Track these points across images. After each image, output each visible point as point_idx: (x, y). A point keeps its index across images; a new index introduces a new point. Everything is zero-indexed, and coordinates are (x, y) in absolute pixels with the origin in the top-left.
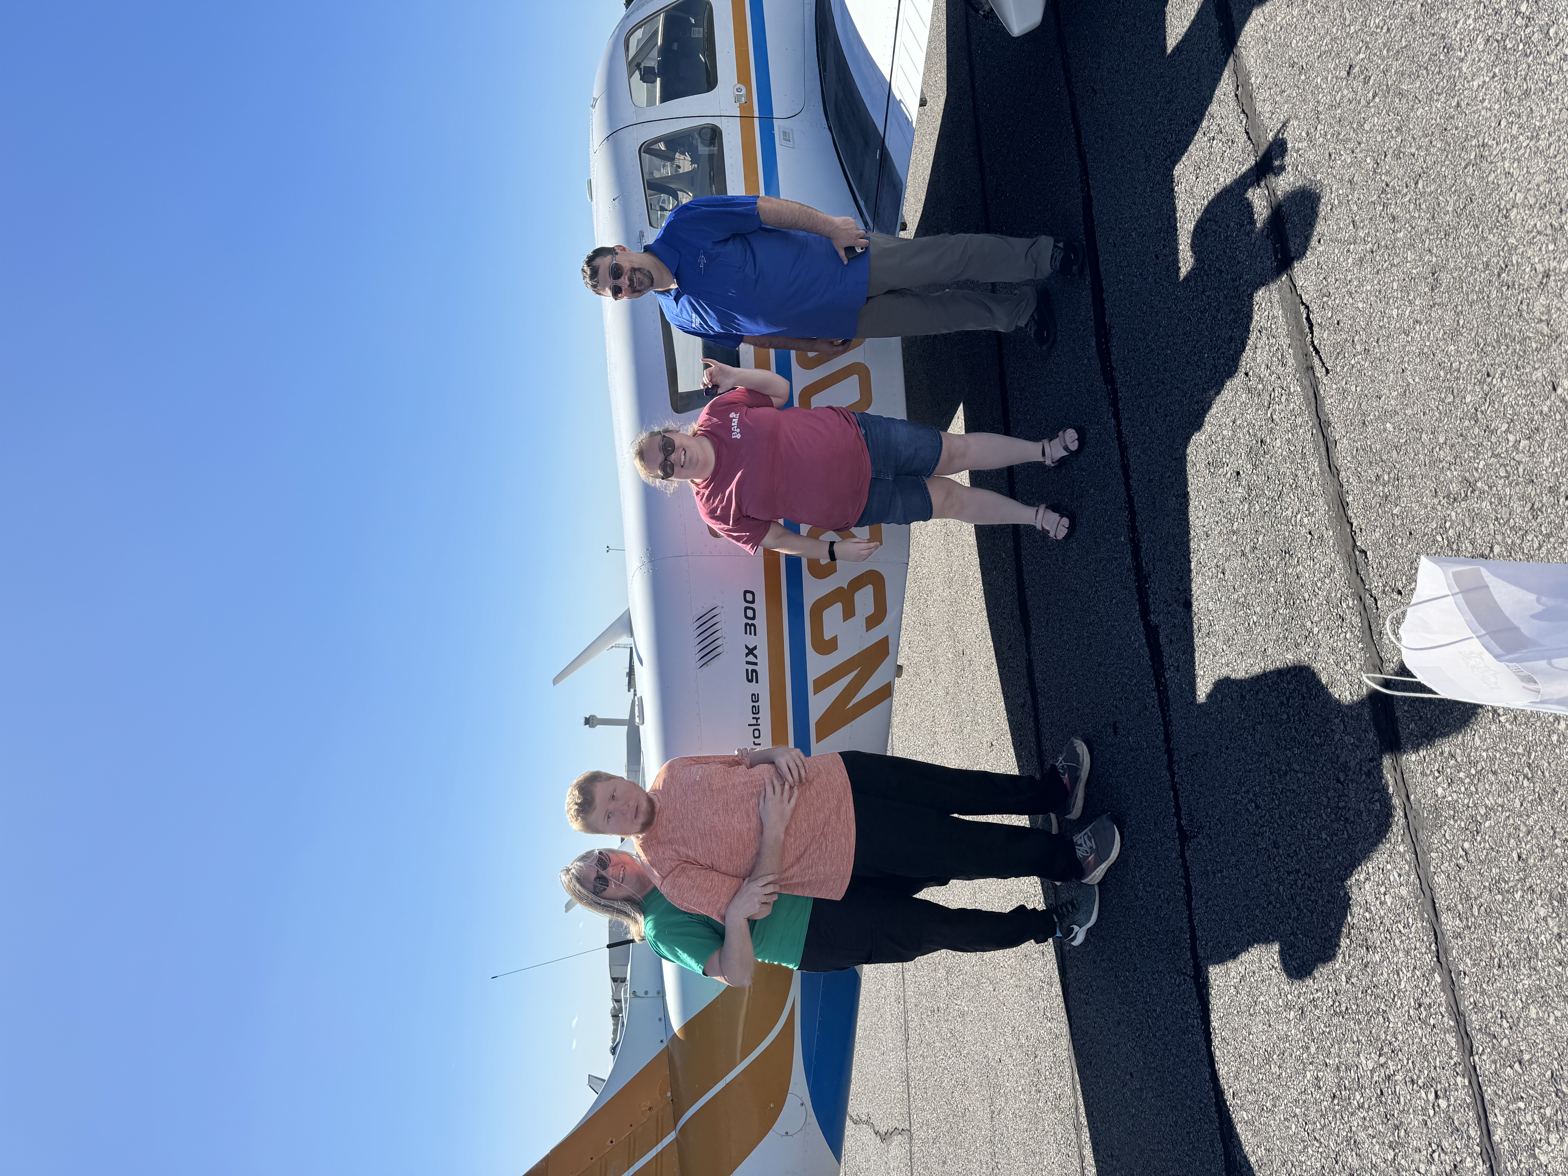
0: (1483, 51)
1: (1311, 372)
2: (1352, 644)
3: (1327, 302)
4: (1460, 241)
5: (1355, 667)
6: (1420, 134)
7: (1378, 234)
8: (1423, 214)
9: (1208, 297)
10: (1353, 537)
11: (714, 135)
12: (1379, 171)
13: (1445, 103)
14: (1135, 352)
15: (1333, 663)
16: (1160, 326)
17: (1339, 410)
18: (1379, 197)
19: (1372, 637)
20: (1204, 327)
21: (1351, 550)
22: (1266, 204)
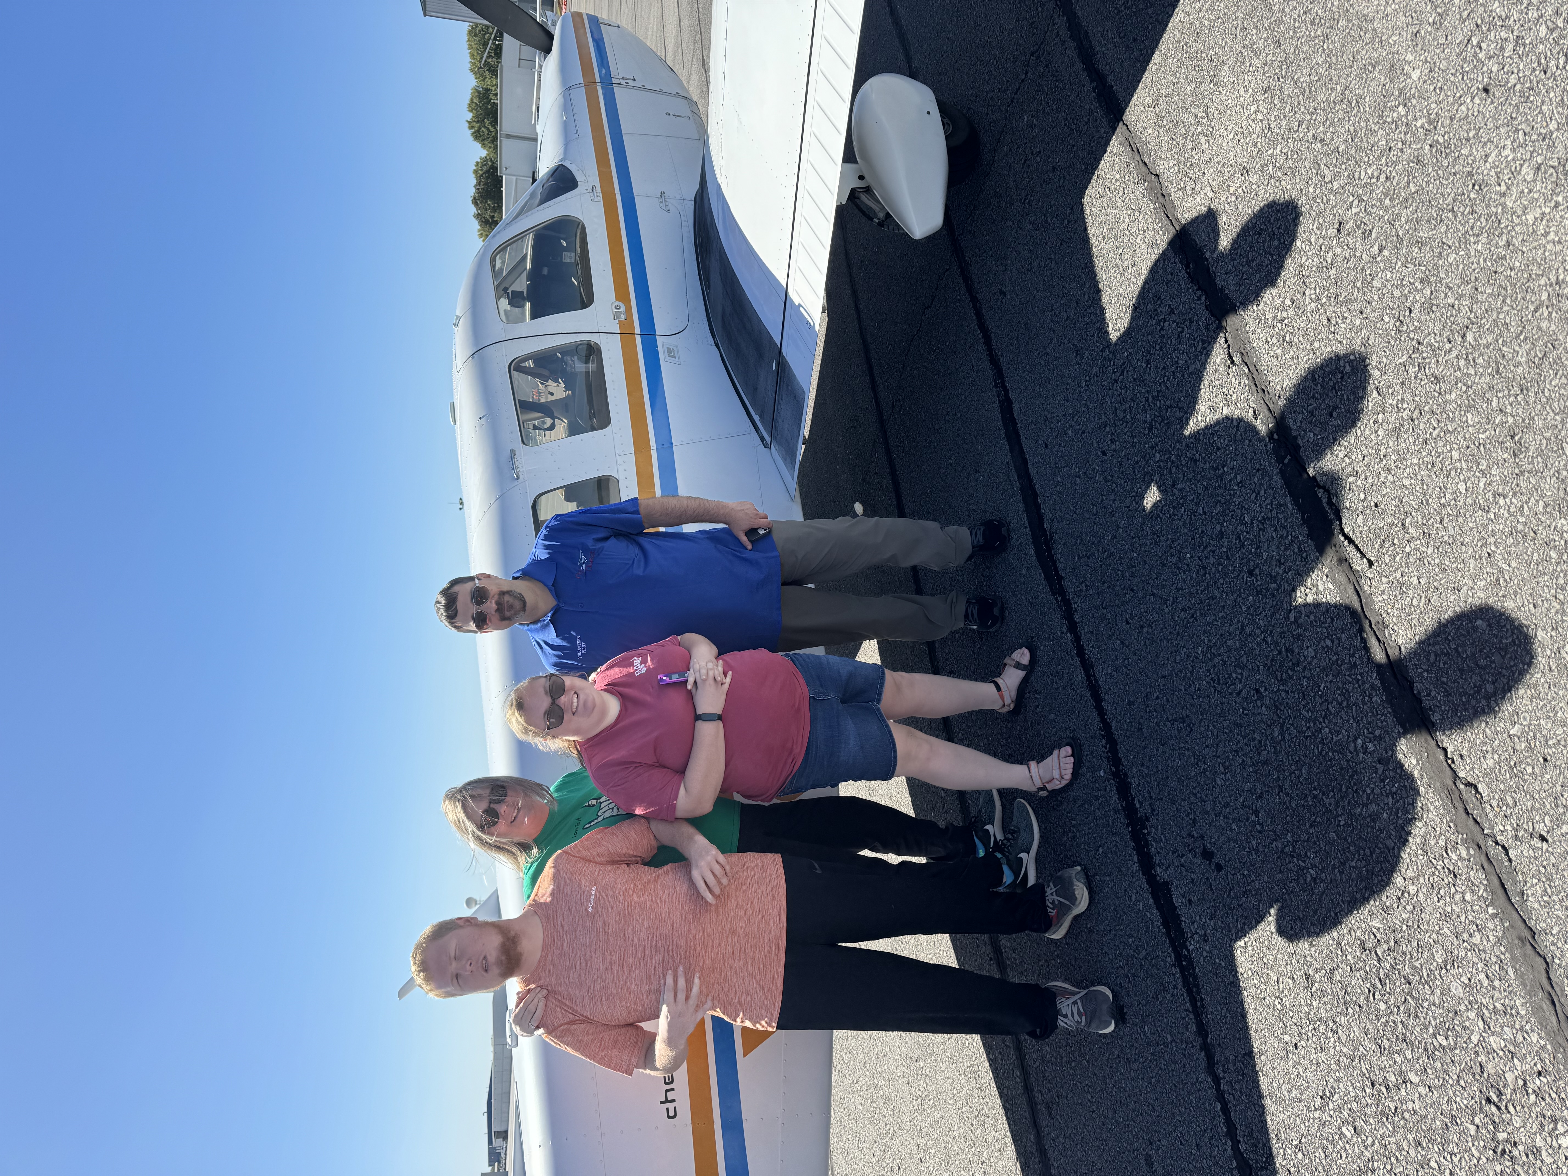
0: (1535, 181)
1: (1346, 565)
2: (1476, 908)
3: (1355, 483)
4: (1547, 395)
5: (1488, 940)
6: (1457, 282)
7: (1417, 399)
8: (1481, 370)
9: (1181, 490)
10: (1450, 766)
11: (592, 352)
13: (1489, 243)
14: (1088, 558)
15: (1449, 934)
16: (1118, 527)
17: (1398, 608)
18: (1410, 357)
19: (1509, 899)
20: (1181, 524)
21: (1451, 783)
22: (1247, 382)
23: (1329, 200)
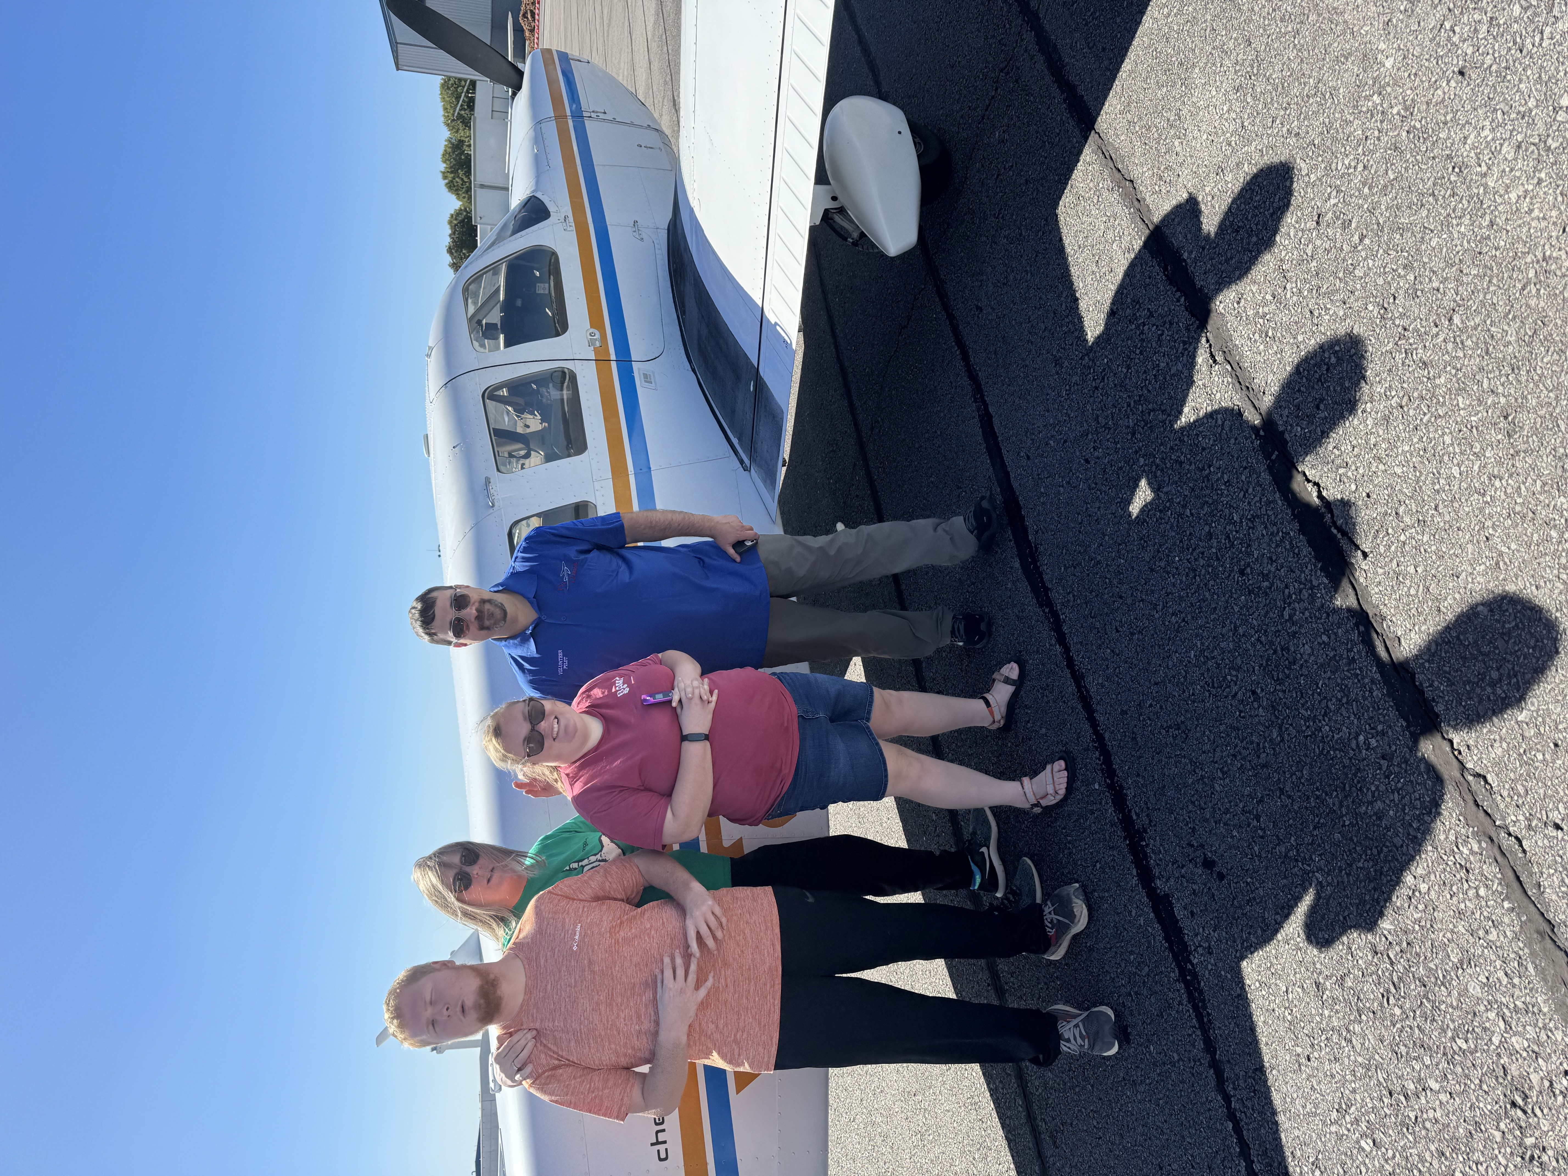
0: (1516, 159)
1: (1340, 559)
2: (1491, 903)
3: (1345, 474)
4: (1539, 372)
5: (1506, 936)
6: (1441, 265)
7: (1405, 385)
8: (1470, 352)
9: (1167, 493)
10: (1457, 758)
11: (567, 379)
12: (1390, 315)
13: (1472, 225)
14: (1075, 568)
15: (1464, 932)
16: (1104, 535)
17: (1396, 599)
18: (1396, 344)
19: (1525, 892)
20: (1168, 527)
21: (1459, 775)
22: (1230, 380)
23: (1306, 193)
